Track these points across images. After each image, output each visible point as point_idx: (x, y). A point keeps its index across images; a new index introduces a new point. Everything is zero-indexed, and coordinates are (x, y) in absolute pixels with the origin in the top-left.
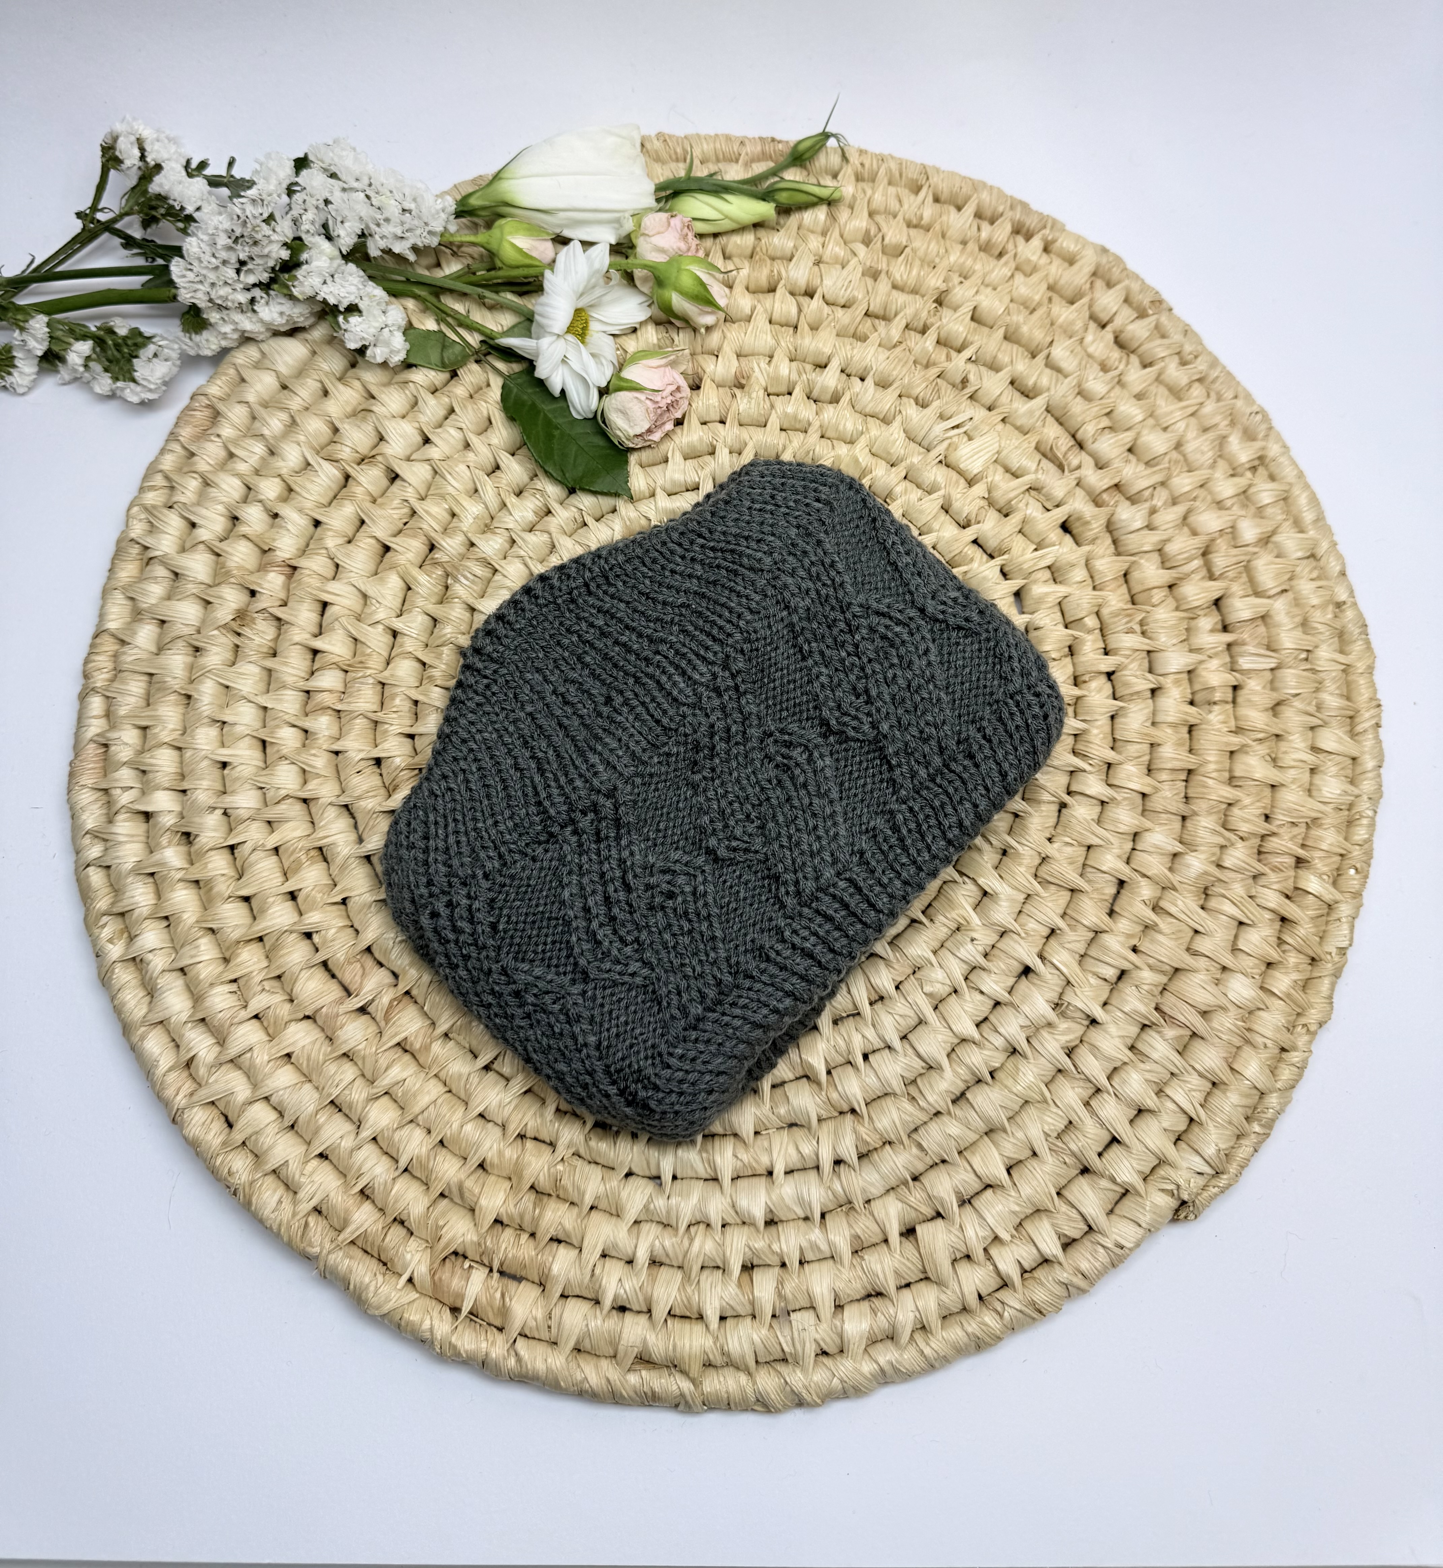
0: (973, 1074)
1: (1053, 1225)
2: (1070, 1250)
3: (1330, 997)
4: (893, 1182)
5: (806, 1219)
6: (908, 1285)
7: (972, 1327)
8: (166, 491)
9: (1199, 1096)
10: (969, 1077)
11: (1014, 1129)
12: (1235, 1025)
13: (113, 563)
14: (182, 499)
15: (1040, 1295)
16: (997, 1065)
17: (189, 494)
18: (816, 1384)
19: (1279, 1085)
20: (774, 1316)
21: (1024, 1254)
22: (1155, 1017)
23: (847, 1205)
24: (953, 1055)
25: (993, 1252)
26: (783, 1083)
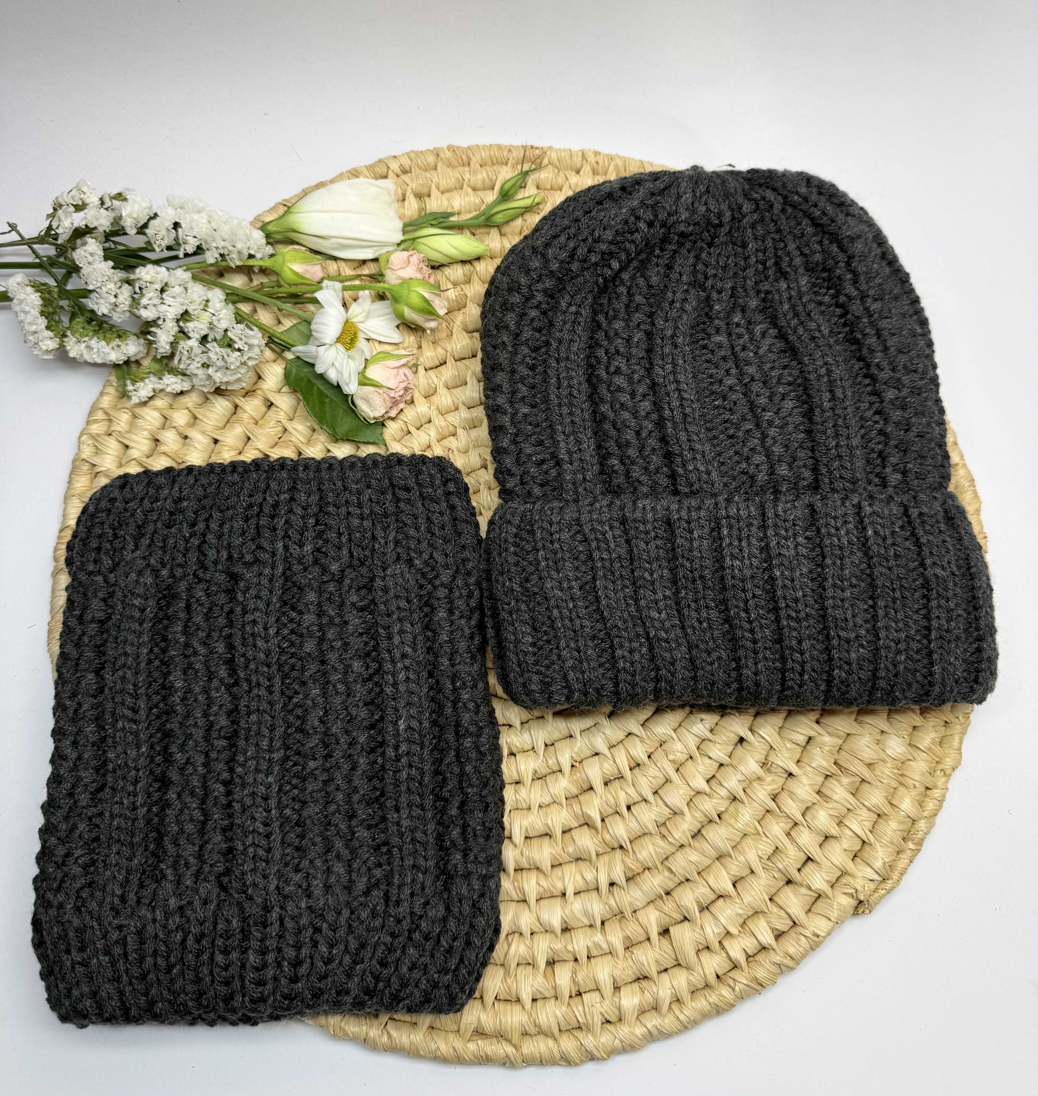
0: (706, 816)
1: (768, 922)
2: (782, 940)
3: (960, 749)
4: (653, 897)
5: (591, 926)
6: (666, 970)
7: (713, 998)
8: (106, 423)
9: (868, 825)
10: (703, 819)
11: (737, 854)
12: (892, 772)
13: (70, 477)
14: (118, 428)
15: (761, 973)
16: (723, 809)
17: (122, 424)
18: (604, 1044)
19: (926, 814)
20: (571, 997)
21: (748, 944)
22: (834, 769)
23: (620, 915)
24: (692, 804)
25: (726, 944)
26: (570, 830)
